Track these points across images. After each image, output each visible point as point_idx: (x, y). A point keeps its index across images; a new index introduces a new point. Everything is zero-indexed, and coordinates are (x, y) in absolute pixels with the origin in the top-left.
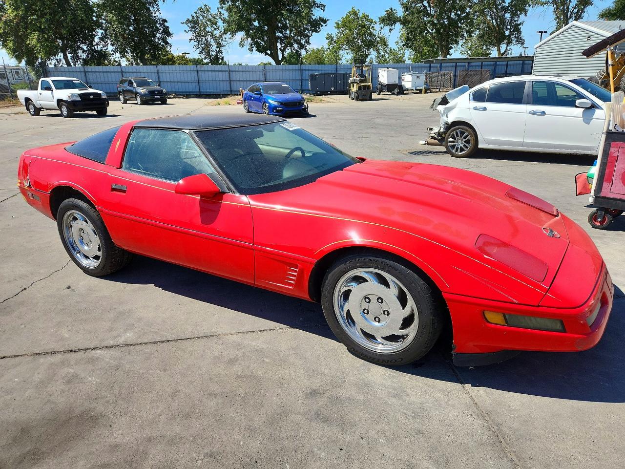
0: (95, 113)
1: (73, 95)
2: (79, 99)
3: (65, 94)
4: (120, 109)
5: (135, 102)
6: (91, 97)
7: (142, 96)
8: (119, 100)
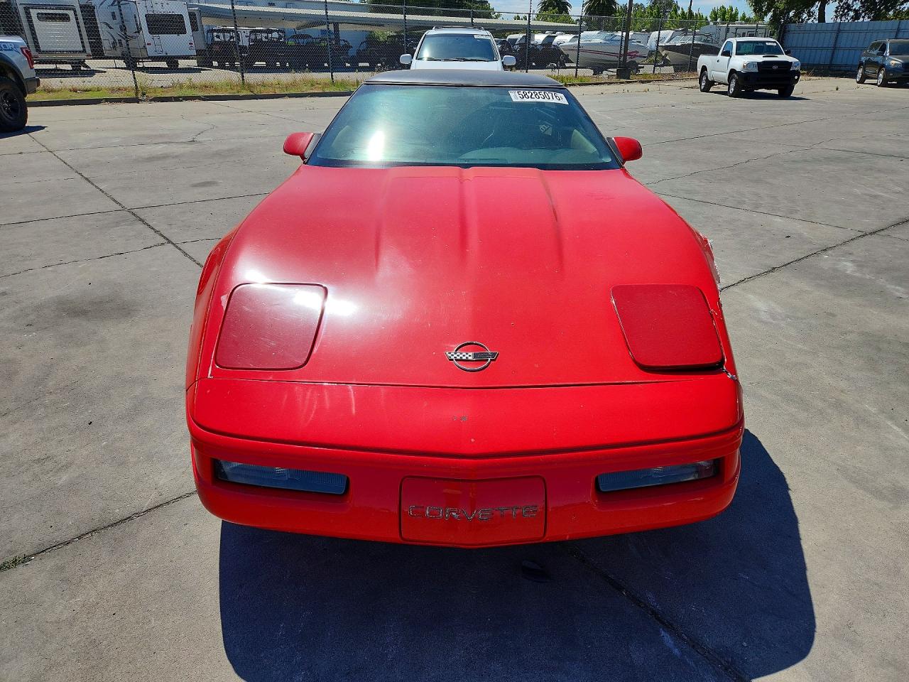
0: (776, 92)
1: (748, 65)
2: (756, 70)
3: (739, 62)
4: (831, 89)
5: (874, 81)
6: (775, 67)
7: (889, 70)
8: (854, 76)
